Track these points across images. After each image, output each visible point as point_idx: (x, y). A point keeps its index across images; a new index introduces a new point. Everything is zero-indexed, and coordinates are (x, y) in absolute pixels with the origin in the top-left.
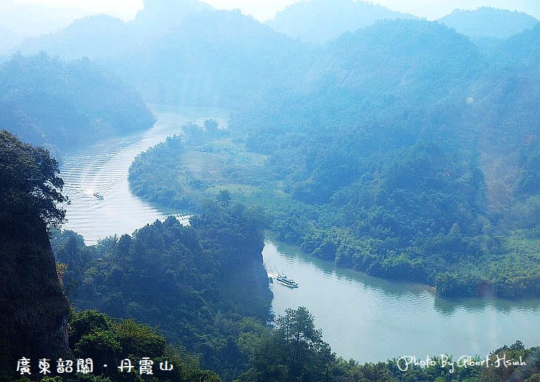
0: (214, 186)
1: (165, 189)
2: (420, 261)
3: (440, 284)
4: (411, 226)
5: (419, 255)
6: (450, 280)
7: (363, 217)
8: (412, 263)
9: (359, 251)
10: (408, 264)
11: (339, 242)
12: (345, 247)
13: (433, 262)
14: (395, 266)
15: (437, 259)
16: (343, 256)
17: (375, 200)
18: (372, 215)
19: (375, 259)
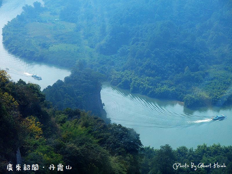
0: (52, 46)
1: (29, 50)
2: (174, 89)
3: (186, 101)
4: (165, 68)
5: (173, 85)
6: (192, 99)
7: (140, 65)
8: (170, 90)
9: (142, 85)
10: (169, 91)
11: (131, 79)
12: (135, 82)
13: (180, 89)
14: (163, 92)
15: (182, 87)
16: (134, 88)
17: (145, 55)
18: (145, 63)
19: (152, 89)
